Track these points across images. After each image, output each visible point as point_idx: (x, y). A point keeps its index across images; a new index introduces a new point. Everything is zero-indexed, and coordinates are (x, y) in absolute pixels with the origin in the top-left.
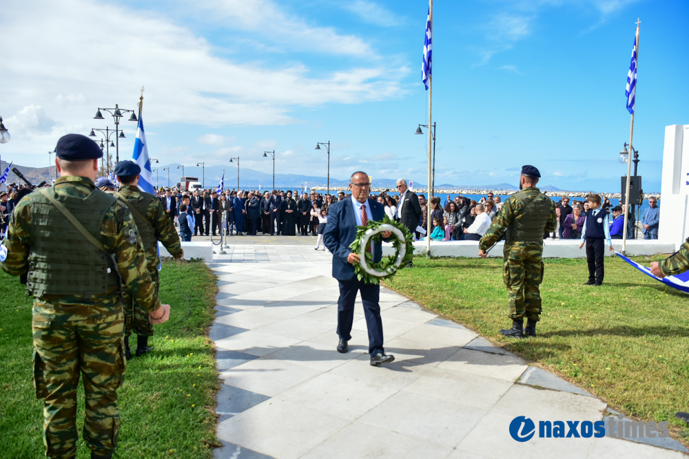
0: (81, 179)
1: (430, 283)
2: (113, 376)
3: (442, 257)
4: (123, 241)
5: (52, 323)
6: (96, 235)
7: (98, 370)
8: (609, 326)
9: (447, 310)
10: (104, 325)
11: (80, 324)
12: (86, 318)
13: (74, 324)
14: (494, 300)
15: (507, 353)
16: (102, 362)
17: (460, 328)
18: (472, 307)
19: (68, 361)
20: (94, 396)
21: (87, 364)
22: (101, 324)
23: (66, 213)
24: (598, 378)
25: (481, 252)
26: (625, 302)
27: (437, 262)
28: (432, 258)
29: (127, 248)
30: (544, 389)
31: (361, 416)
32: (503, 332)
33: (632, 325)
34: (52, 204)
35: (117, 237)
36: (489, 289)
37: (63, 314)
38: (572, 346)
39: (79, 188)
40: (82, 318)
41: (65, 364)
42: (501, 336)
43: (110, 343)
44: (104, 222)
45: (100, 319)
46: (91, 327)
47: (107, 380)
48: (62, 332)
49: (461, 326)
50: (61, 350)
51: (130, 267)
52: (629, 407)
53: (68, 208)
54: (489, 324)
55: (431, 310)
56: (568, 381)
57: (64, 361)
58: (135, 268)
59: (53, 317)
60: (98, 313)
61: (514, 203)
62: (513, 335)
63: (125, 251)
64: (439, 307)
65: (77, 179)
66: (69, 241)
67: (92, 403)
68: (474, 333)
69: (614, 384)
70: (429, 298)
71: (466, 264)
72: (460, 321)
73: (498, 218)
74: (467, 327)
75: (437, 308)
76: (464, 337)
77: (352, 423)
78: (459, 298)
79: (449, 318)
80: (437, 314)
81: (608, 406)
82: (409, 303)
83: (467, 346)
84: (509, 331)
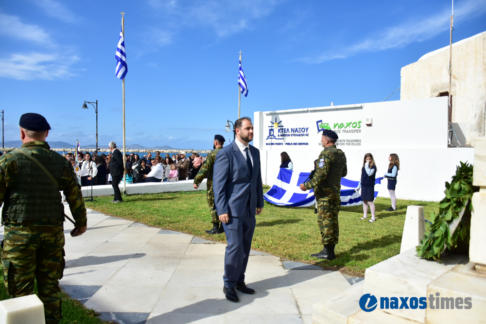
1: (141, 210)
3: (133, 194)
4: (73, 183)
5: (29, 239)
7: (51, 268)
9: (166, 225)
10: (60, 238)
12: (51, 234)
13: (43, 239)
14: (188, 217)
15: (216, 242)
16: (54, 263)
17: (180, 234)
18: (179, 222)
19: (33, 265)
20: (48, 286)
21: (46, 266)
22: (58, 238)
24: (269, 246)
25: (195, 185)
27: (133, 197)
28: (127, 195)
29: (75, 187)
31: (167, 284)
32: (207, 232)
34: (31, 160)
35: (70, 180)
36: (180, 210)
37: (36, 233)
40: (49, 235)
41: (31, 267)
42: (208, 235)
43: (60, 250)
47: (56, 275)
48: (35, 245)
49: (180, 232)
50: (30, 258)
51: (77, 199)
53: (41, 162)
54: (196, 228)
55: (154, 225)
56: (256, 250)
57: (31, 265)
58: (79, 199)
59: (30, 236)
60: (58, 230)
61: (214, 156)
62: (214, 233)
64: (159, 224)
67: (47, 292)
68: (190, 235)
69: (278, 248)
70: (148, 219)
71: (152, 198)
72: (177, 229)
73: (205, 165)
74: (183, 232)
75: (157, 224)
76: (187, 238)
77: (165, 288)
78: (167, 217)
79: (169, 229)
80: (160, 228)
81: (280, 258)
82: (136, 223)
83: (192, 242)
84: (211, 231)
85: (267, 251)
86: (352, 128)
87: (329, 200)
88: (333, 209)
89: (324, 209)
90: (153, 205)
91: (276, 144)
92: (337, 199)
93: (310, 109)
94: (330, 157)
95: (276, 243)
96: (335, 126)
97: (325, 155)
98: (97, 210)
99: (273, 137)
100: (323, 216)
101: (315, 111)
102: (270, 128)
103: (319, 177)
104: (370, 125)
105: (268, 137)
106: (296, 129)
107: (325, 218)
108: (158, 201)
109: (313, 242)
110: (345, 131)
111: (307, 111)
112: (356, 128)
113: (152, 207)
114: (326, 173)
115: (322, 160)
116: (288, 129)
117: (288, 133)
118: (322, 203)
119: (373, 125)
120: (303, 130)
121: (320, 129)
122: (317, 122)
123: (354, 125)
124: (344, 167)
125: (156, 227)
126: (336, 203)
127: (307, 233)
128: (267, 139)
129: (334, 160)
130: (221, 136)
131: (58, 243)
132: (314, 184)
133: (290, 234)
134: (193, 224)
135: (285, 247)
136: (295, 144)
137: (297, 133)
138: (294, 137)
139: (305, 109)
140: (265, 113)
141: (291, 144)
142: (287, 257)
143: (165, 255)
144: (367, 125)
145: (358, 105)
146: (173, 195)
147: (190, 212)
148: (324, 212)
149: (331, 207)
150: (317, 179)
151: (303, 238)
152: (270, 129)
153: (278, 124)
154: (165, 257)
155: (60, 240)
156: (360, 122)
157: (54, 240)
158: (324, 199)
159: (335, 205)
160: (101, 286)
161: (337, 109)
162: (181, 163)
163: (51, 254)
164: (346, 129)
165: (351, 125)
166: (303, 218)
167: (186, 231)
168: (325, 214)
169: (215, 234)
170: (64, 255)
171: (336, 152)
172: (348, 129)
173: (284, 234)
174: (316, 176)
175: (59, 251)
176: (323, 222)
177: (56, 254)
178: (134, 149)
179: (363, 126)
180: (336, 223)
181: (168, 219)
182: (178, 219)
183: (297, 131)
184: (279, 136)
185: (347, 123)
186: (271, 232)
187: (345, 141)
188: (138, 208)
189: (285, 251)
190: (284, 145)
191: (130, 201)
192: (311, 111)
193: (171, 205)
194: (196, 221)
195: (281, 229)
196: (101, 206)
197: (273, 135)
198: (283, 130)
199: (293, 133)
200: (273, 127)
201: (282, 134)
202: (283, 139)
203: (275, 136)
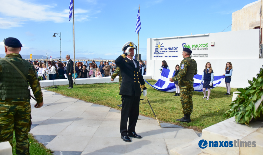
0: (18, 55)
1: (83, 93)
2: (28, 128)
3: (79, 84)
4: (35, 78)
5: (9, 109)
6: (26, 75)
7: (23, 126)
9: (95, 101)
11: (20, 108)
12: (22, 106)
13: (18, 109)
14: (109, 97)
16: (25, 123)
18: (103, 100)
20: (22, 136)
21: (20, 124)
22: (27, 108)
23: (16, 67)
24: (153, 114)
25: (112, 79)
27: (79, 86)
28: (76, 85)
29: (36, 80)
30: (140, 119)
31: (93, 135)
32: (119, 106)
33: (153, 100)
34: (10, 64)
35: (33, 76)
36: (104, 93)
37: (13, 106)
38: (141, 107)
39: (18, 58)
40: (21, 107)
41: (11, 125)
42: (119, 107)
44: (29, 71)
45: (27, 106)
46: (24, 109)
47: (26, 129)
48: (13, 113)
49: (103, 106)
50: (10, 120)
51: (37, 87)
52: (164, 120)
53: (16, 65)
54: (112, 104)
56: (145, 116)
58: (38, 87)
59: (10, 107)
60: (26, 104)
63: (35, 81)
64: (92, 101)
65: (17, 55)
66: (17, 78)
67: (21, 139)
68: (109, 107)
69: (158, 115)
70: (86, 98)
71: (90, 86)
72: (102, 104)
73: (118, 68)
74: (105, 106)
75: (91, 101)
76: (107, 109)
77: (92, 137)
78: (96, 97)
79: (97, 104)
80: (92, 103)
81: (159, 121)
82: (79, 100)
83: (110, 111)
84: (121, 105)
85: (152, 117)
86: (203, 48)
87: (187, 88)
88: (189, 93)
89: (184, 93)
90: (90, 90)
91: (160, 56)
92: (192, 87)
93: (178, 37)
94: (187, 63)
95: (157, 113)
96: (193, 46)
97: (184, 62)
98: (58, 93)
100: (183, 97)
101: (182, 38)
103: (181, 74)
104: (213, 46)
105: (155, 52)
106: (171, 48)
107: (185, 98)
108: (92, 88)
109: (178, 112)
110: (198, 49)
111: (177, 38)
112: (205, 48)
113: (89, 91)
114: (185, 73)
115: (183, 65)
116: (166, 48)
117: (166, 50)
119: (215, 45)
120: (175, 49)
122: (183, 44)
123: (204, 46)
124: (195, 69)
125: (90, 103)
126: (191, 90)
127: (175, 107)
128: (154, 54)
129: (190, 65)
131: (27, 111)
132: (178, 78)
133: (165, 107)
134: (111, 101)
135: (162, 115)
136: (170, 56)
137: (171, 50)
138: (169, 52)
139: (176, 37)
140: (153, 39)
141: (168, 56)
142: (163, 120)
144: (211, 45)
145: (207, 34)
146: (101, 85)
147: (110, 94)
148: (184, 95)
149: (188, 92)
150: (180, 76)
151: (173, 109)
152: (156, 48)
153: (161, 45)
154: (94, 119)
155: (28, 109)
156: (207, 44)
157: (25, 110)
158: (184, 88)
159: (190, 91)
160: (57, 136)
161: (194, 37)
162: (106, 67)
163: (23, 117)
164: (199, 48)
165: (202, 46)
166: (174, 98)
167: (107, 105)
168: (185, 96)
170: (31, 118)
171: (191, 60)
172: (200, 48)
173: (162, 107)
174: (179, 74)
175: (27, 116)
176: (184, 101)
177: (26, 117)
178: (82, 59)
179: (209, 46)
180: (191, 101)
181: (97, 98)
182: (103, 98)
183: (171, 49)
184: (161, 52)
185: (200, 45)
186: (155, 106)
187: (199, 55)
188: (81, 92)
189: (162, 117)
190: (164, 57)
191: (77, 88)
192: (179, 38)
193: (100, 91)
194: (113, 100)
195: (160, 104)
196: (60, 91)
197: (158, 52)
198: (163, 49)
199: (169, 50)
200: (158, 47)
201: (162, 51)
202: (163, 54)
203: (159, 52)
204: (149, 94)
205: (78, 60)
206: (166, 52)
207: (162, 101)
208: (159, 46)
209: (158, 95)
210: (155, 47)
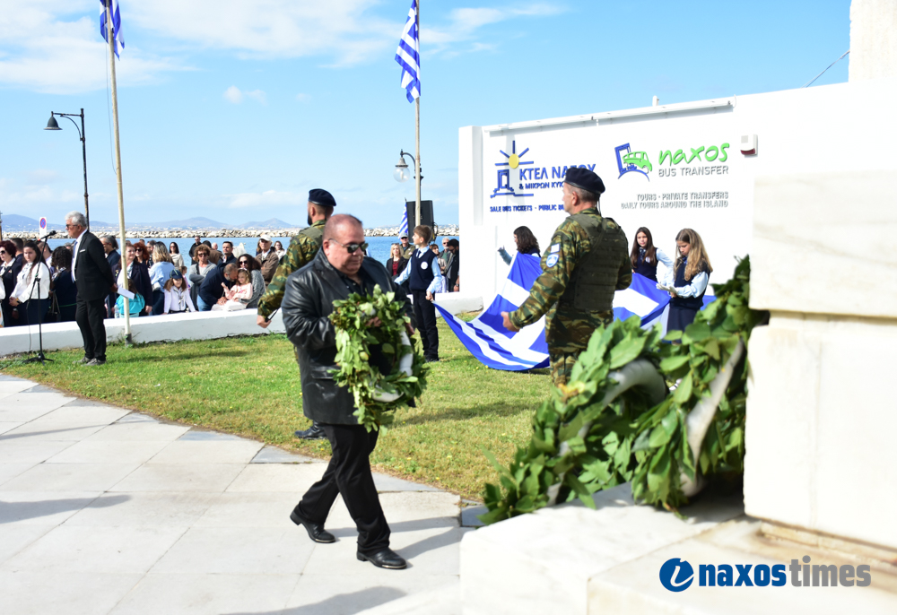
1: (154, 383)
3: (151, 343)
8: (432, 409)
9: (203, 418)
14: (266, 396)
15: (314, 460)
17: (233, 439)
18: (238, 409)
24: (441, 468)
25: (261, 319)
26: (441, 377)
27: (147, 351)
28: (135, 346)
31: (152, 567)
32: (299, 434)
33: (459, 405)
36: (252, 381)
38: (397, 438)
42: (299, 441)
49: (233, 437)
55: (176, 420)
56: (406, 479)
61: (306, 243)
62: (315, 436)
64: (187, 415)
68: (256, 442)
69: (462, 472)
70: (165, 405)
71: (197, 350)
72: (228, 429)
73: (284, 267)
74: (241, 436)
75: (184, 416)
76: (244, 448)
77: (145, 576)
78: (212, 399)
79: (209, 429)
80: (188, 425)
81: (462, 498)
82: (133, 415)
83: (255, 460)
84: (308, 431)
85: (433, 482)
86: (705, 163)
91: (516, 208)
93: (597, 116)
94: (578, 238)
95: (461, 461)
96: (663, 157)
97: (563, 236)
99: (505, 191)
101: (612, 120)
102: (503, 168)
103: (547, 290)
104: (750, 153)
105: (496, 191)
106: (565, 168)
110: (687, 171)
111: (592, 122)
113: (186, 373)
114: (562, 282)
115: (556, 248)
116: (544, 170)
117: (544, 180)
118: (561, 360)
119: (760, 152)
121: (624, 166)
122: (618, 150)
123: (712, 154)
124: (620, 264)
125: (180, 424)
128: (492, 197)
129: (590, 246)
130: (325, 193)
132: (532, 312)
133: (507, 438)
134: (270, 415)
135: (484, 469)
139: (587, 117)
140: (486, 129)
142: (477, 496)
143: (174, 493)
144: (744, 152)
145: (722, 101)
147: (273, 385)
150: (541, 298)
152: (499, 172)
153: (520, 156)
154: (174, 498)
156: (725, 146)
158: (566, 349)
161: (667, 115)
164: (691, 166)
165: (702, 154)
167: (249, 433)
169: (316, 440)
172: (696, 164)
173: (491, 436)
178: (195, 228)
179: (735, 155)
181: (215, 402)
182: (239, 402)
184: (521, 187)
185: (692, 150)
186: (459, 432)
187: (689, 196)
188: (149, 378)
189: (478, 480)
190: (536, 211)
191: (137, 359)
192: (603, 121)
193: (233, 370)
194: (281, 408)
195: (488, 424)
196: (58, 375)
197: (507, 186)
198: (533, 172)
199: (557, 180)
200: (507, 164)
201: (528, 182)
202: (532, 195)
203: (512, 189)
204: (452, 376)
205: (176, 234)
206: (546, 185)
207: (502, 409)
208: (514, 160)
209: (490, 383)
210: (497, 165)
